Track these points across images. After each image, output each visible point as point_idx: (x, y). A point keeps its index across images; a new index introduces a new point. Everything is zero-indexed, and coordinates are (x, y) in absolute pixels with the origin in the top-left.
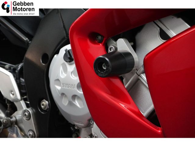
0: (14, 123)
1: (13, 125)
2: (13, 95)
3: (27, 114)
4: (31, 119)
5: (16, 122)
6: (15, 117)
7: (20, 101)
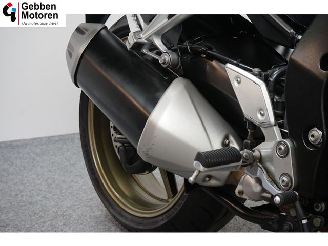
0: (258, 161)
1: (255, 164)
2: (262, 115)
3: (283, 147)
4: (288, 156)
5: (261, 160)
6: (260, 152)
7: (273, 126)
